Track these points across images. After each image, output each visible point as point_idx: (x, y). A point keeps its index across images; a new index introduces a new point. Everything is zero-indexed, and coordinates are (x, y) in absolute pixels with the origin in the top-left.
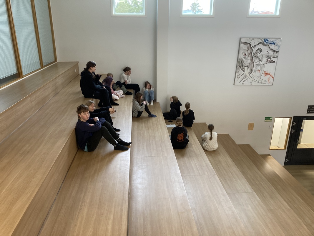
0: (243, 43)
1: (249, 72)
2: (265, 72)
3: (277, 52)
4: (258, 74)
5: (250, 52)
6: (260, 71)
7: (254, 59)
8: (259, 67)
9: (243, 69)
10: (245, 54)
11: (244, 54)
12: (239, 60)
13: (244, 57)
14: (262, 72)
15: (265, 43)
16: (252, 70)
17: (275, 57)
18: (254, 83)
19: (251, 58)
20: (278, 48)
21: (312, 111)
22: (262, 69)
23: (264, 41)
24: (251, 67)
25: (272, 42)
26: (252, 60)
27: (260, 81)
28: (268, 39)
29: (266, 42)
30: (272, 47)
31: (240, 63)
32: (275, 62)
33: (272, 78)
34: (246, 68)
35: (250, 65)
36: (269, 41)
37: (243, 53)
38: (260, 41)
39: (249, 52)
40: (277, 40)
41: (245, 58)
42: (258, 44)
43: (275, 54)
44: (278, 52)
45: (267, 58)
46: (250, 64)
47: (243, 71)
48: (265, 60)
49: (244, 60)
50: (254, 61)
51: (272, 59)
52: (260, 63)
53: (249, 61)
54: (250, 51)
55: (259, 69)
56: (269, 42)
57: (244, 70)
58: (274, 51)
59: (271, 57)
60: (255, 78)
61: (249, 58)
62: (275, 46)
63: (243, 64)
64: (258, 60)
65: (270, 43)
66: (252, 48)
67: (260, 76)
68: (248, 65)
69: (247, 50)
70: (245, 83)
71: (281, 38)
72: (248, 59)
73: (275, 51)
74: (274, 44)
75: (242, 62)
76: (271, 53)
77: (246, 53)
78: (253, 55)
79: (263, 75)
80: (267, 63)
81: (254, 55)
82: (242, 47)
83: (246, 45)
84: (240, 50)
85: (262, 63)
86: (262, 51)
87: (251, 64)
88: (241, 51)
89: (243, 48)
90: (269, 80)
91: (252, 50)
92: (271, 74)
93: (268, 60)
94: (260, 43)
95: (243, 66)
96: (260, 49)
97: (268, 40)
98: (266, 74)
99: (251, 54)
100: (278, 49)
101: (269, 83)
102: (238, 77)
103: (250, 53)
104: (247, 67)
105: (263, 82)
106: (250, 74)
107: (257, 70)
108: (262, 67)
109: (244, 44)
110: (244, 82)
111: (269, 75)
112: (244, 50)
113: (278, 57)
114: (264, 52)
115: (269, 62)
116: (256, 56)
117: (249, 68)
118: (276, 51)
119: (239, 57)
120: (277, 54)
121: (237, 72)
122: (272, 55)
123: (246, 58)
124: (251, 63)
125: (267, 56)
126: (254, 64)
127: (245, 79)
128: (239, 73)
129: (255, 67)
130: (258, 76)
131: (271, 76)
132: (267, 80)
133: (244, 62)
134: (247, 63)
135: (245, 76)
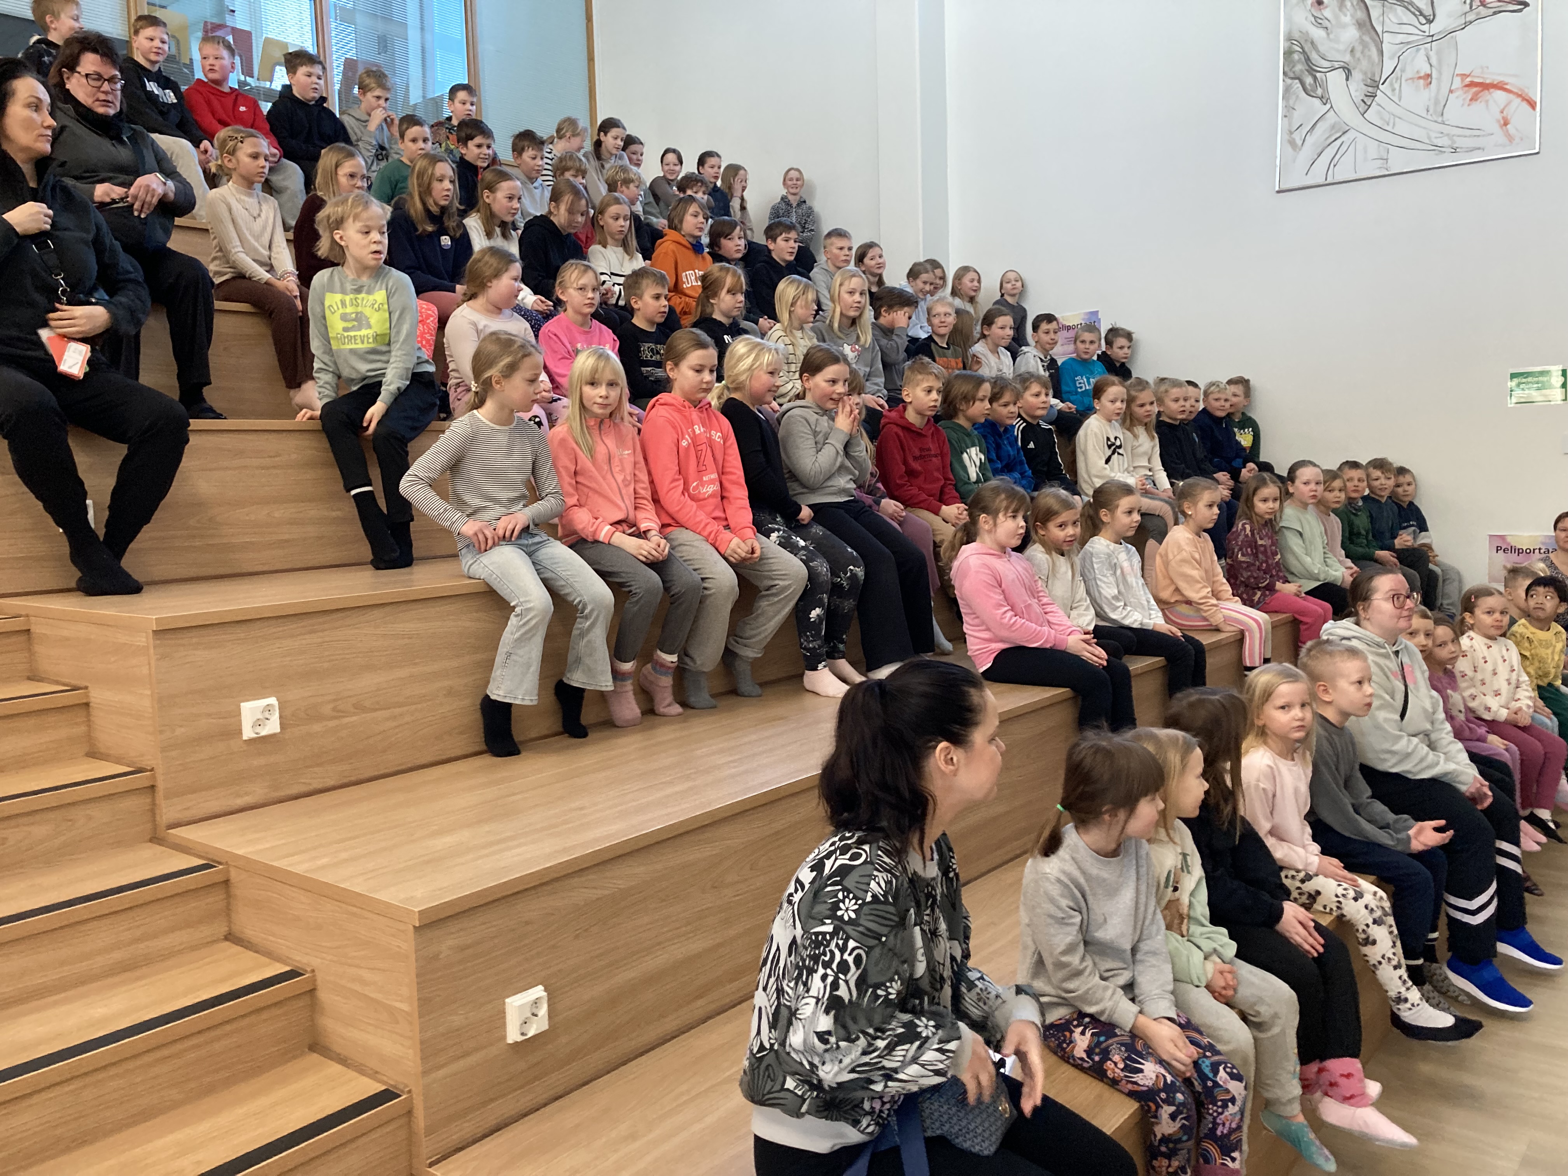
1: (1358, 100)
2: (1464, 76)
4: (1416, 99)
6: (1429, 76)
7: (1375, 13)
8: (1422, 52)
9: (1316, 90)
10: (1320, 3)
11: (1310, 1)
13: (1315, 17)
14: (1447, 83)
16: (1373, 85)
18: (1398, 161)
19: (1361, 14)
22: (1440, 61)
24: (1364, 63)
26: (1366, 25)
27: (1444, 141)
31: (1296, 56)
32: (1527, 6)
33: (1524, 105)
34: (1335, 79)
35: (1358, 54)
41: (1318, 22)
46: (1359, 48)
47: (1321, 98)
48: (1450, 6)
49: (1317, 34)
50: (1379, 29)
52: (1425, 28)
53: (1350, 34)
55: (1426, 69)
57: (1327, 90)
60: (1402, 128)
61: (1347, 19)
63: (1314, 56)
64: (1408, 17)
67: (1439, 109)
68: (1347, 58)
70: (1341, 173)
72: (1344, 26)
75: (1304, 52)
79: (1458, 99)
80: (1471, 17)
85: (1435, 28)
87: (1366, 46)
90: (1506, 123)
92: (1513, 83)
93: (1476, 3)
95: (1312, 70)
98: (1480, 87)
101: (1510, 138)
104: (1340, 75)
105: (1460, 142)
106: (1363, 107)
107: (1409, 73)
108: (1438, 53)
110: (1332, 163)
111: (1499, 95)
115: (1483, 11)
117: (1357, 75)
123: (1325, 23)
124: (1362, 42)
126: (1385, 46)
127: (1338, 142)
128: (1296, 114)
129: (1391, 58)
130: (1424, 115)
131: (1519, 96)
132: (1496, 128)
133: (1321, 48)
134: (1338, 51)
135: (1333, 127)
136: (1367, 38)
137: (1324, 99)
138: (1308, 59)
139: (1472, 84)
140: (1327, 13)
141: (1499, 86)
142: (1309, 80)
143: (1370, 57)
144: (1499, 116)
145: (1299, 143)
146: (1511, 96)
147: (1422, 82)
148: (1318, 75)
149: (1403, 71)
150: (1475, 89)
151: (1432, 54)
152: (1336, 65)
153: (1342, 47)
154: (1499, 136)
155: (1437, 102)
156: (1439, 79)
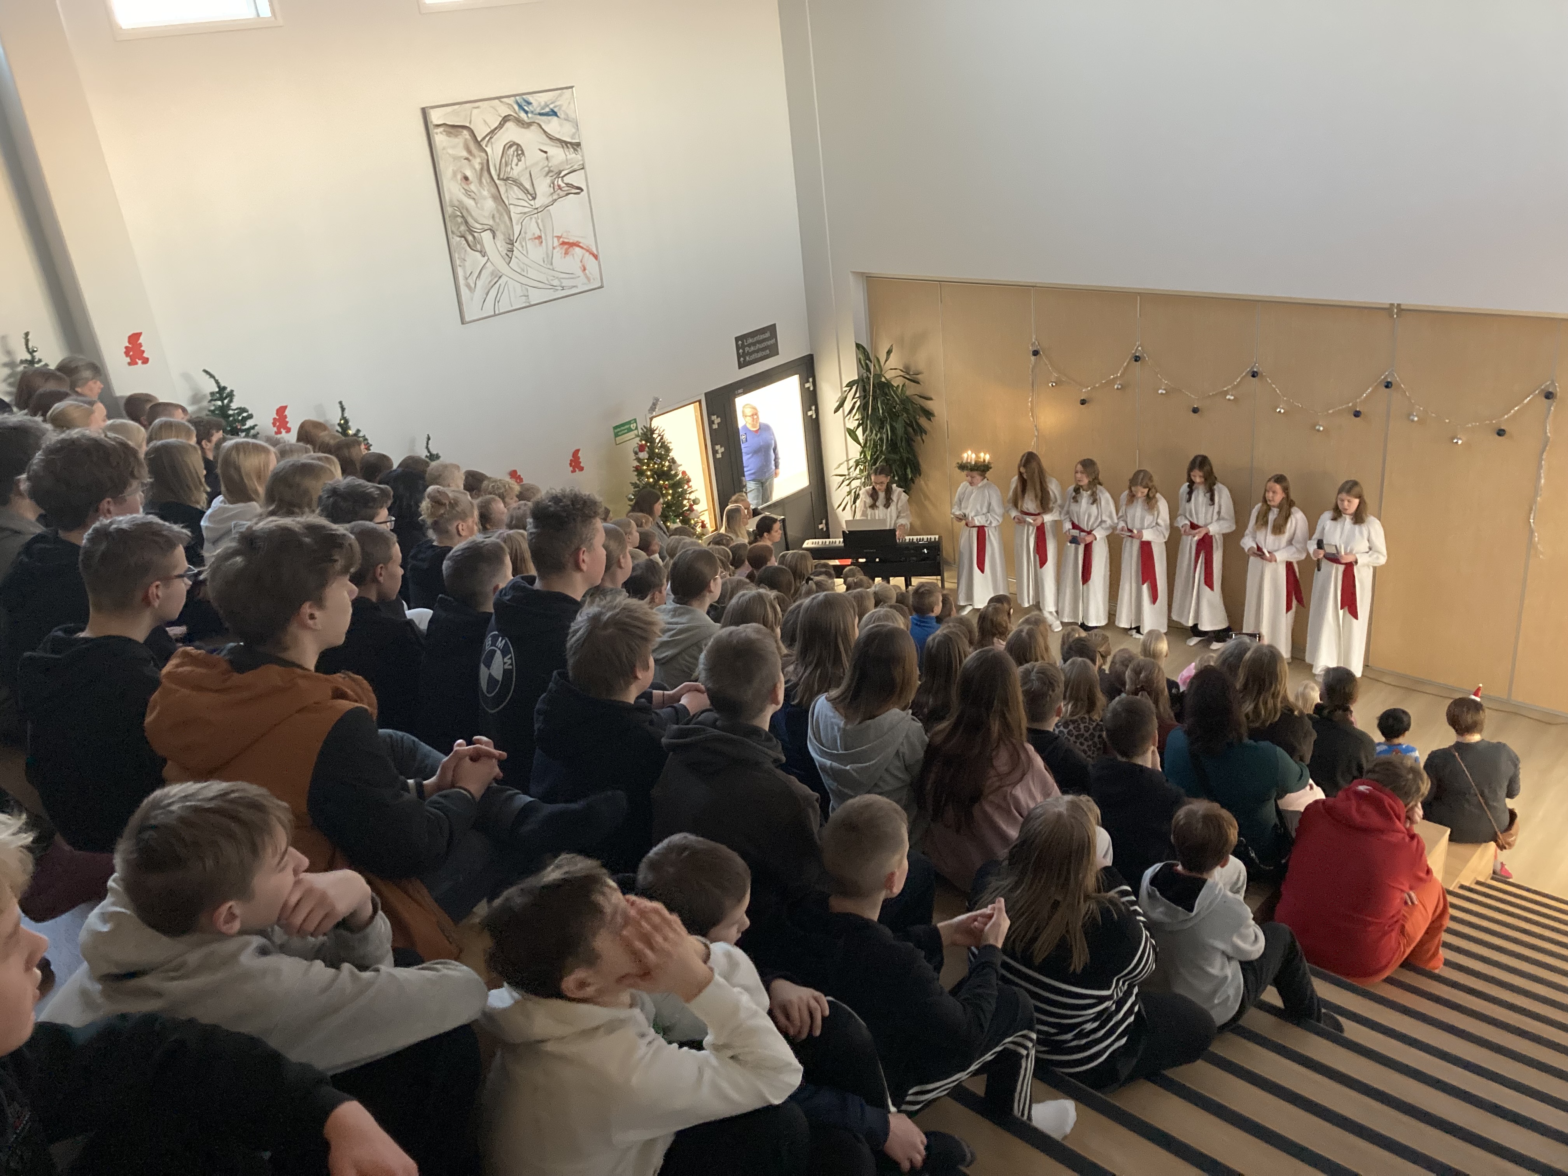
0: (441, 129)
1: (504, 254)
2: (559, 237)
3: (576, 146)
4: (536, 253)
5: (482, 164)
6: (540, 237)
7: (502, 190)
8: (534, 220)
9: (475, 246)
10: (466, 178)
11: (459, 177)
12: (449, 210)
13: (465, 190)
14: (551, 242)
15: (523, 115)
16: (511, 243)
17: (576, 167)
18: (536, 296)
19: (494, 190)
20: (574, 130)
21: (750, 354)
22: (544, 227)
23: (516, 107)
24: (502, 226)
25: (547, 110)
26: (498, 198)
27: (556, 283)
28: (530, 98)
29: (526, 112)
30: (553, 126)
31: (460, 220)
32: (582, 190)
33: (591, 257)
34: (486, 236)
35: (497, 220)
36: (535, 103)
37: (455, 174)
38: (505, 111)
39: (478, 167)
40: (560, 95)
41: (468, 193)
42: (501, 125)
43: (571, 155)
44: (578, 144)
45: (548, 180)
46: (497, 215)
47: (481, 252)
48: (543, 187)
49: (470, 203)
50: (507, 202)
51: (567, 179)
52: (532, 202)
53: (490, 204)
54: (478, 160)
55: (538, 233)
56: (538, 110)
57: (482, 245)
58: (564, 144)
59: (560, 172)
60: (532, 273)
61: (485, 193)
62: (561, 125)
63: (470, 220)
64: (521, 195)
65: (540, 114)
66: (484, 144)
67: (549, 260)
68: (491, 222)
69: (467, 159)
70: (503, 306)
71: (572, 87)
72: (485, 198)
73: (566, 143)
74: (554, 114)
75: (463, 217)
76: (558, 154)
77: (469, 173)
78: (495, 177)
79: (558, 253)
80: (555, 197)
81: (499, 176)
82: (444, 149)
83: (456, 136)
84: (442, 165)
85: (538, 203)
86: (522, 150)
87: (501, 214)
88: (447, 169)
89: (451, 151)
90: (585, 269)
91: (483, 155)
92: (584, 242)
93: (556, 187)
94: (506, 119)
95: (471, 232)
96: (515, 144)
97: (529, 103)
98: (569, 245)
99: (485, 173)
100: (574, 134)
101: (588, 279)
102: (468, 286)
103: (482, 169)
104: (489, 234)
105: (565, 283)
106: (508, 259)
107: (529, 236)
108: (542, 221)
109: (449, 134)
110: (496, 301)
111: (577, 249)
112: (456, 158)
113: (587, 166)
114: (532, 155)
115: (562, 193)
116: (508, 179)
117: (499, 235)
118: (570, 143)
119: (447, 197)
120: (579, 157)
121: (458, 262)
122: (562, 163)
123: (472, 194)
124: (498, 211)
125: (547, 169)
126: (512, 214)
127: (497, 285)
128: (467, 264)
129: (517, 224)
130: (542, 263)
131: (587, 251)
132: (579, 273)
133: (473, 214)
134: (484, 217)
135: (492, 274)
136: (500, 208)
137: (483, 253)
138: (466, 222)
139: (564, 243)
140: (473, 187)
141: (576, 244)
142: (470, 238)
143: (505, 223)
144: (580, 265)
145: (473, 286)
146: (584, 251)
147: (537, 241)
148: (476, 234)
149: (525, 233)
150: (566, 247)
151: (539, 221)
152: (486, 227)
153: (486, 214)
154: (583, 278)
155: (547, 254)
156: (546, 240)
